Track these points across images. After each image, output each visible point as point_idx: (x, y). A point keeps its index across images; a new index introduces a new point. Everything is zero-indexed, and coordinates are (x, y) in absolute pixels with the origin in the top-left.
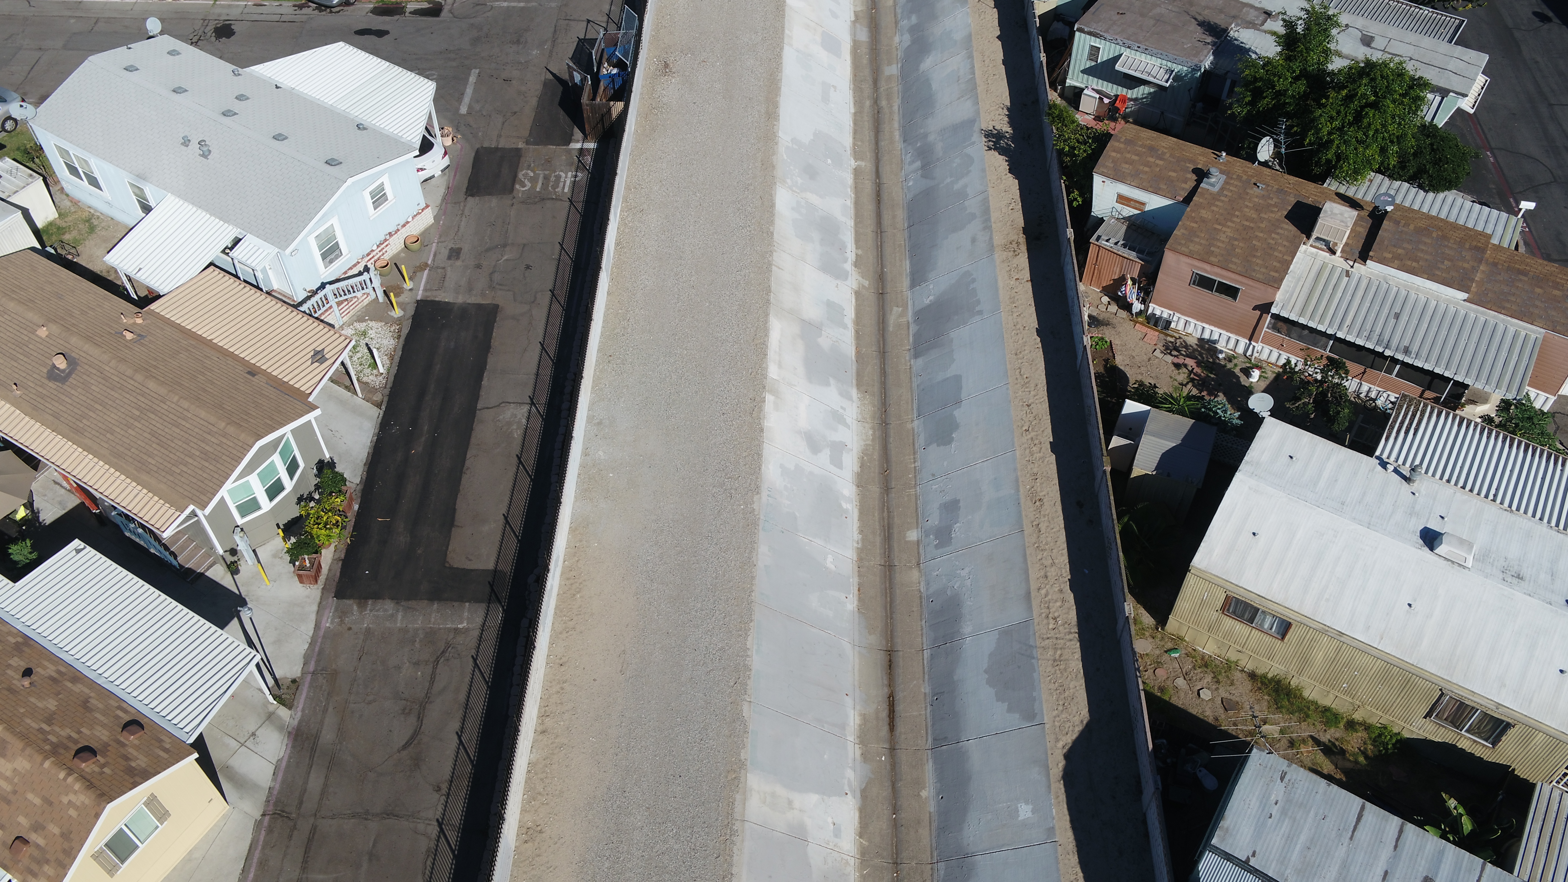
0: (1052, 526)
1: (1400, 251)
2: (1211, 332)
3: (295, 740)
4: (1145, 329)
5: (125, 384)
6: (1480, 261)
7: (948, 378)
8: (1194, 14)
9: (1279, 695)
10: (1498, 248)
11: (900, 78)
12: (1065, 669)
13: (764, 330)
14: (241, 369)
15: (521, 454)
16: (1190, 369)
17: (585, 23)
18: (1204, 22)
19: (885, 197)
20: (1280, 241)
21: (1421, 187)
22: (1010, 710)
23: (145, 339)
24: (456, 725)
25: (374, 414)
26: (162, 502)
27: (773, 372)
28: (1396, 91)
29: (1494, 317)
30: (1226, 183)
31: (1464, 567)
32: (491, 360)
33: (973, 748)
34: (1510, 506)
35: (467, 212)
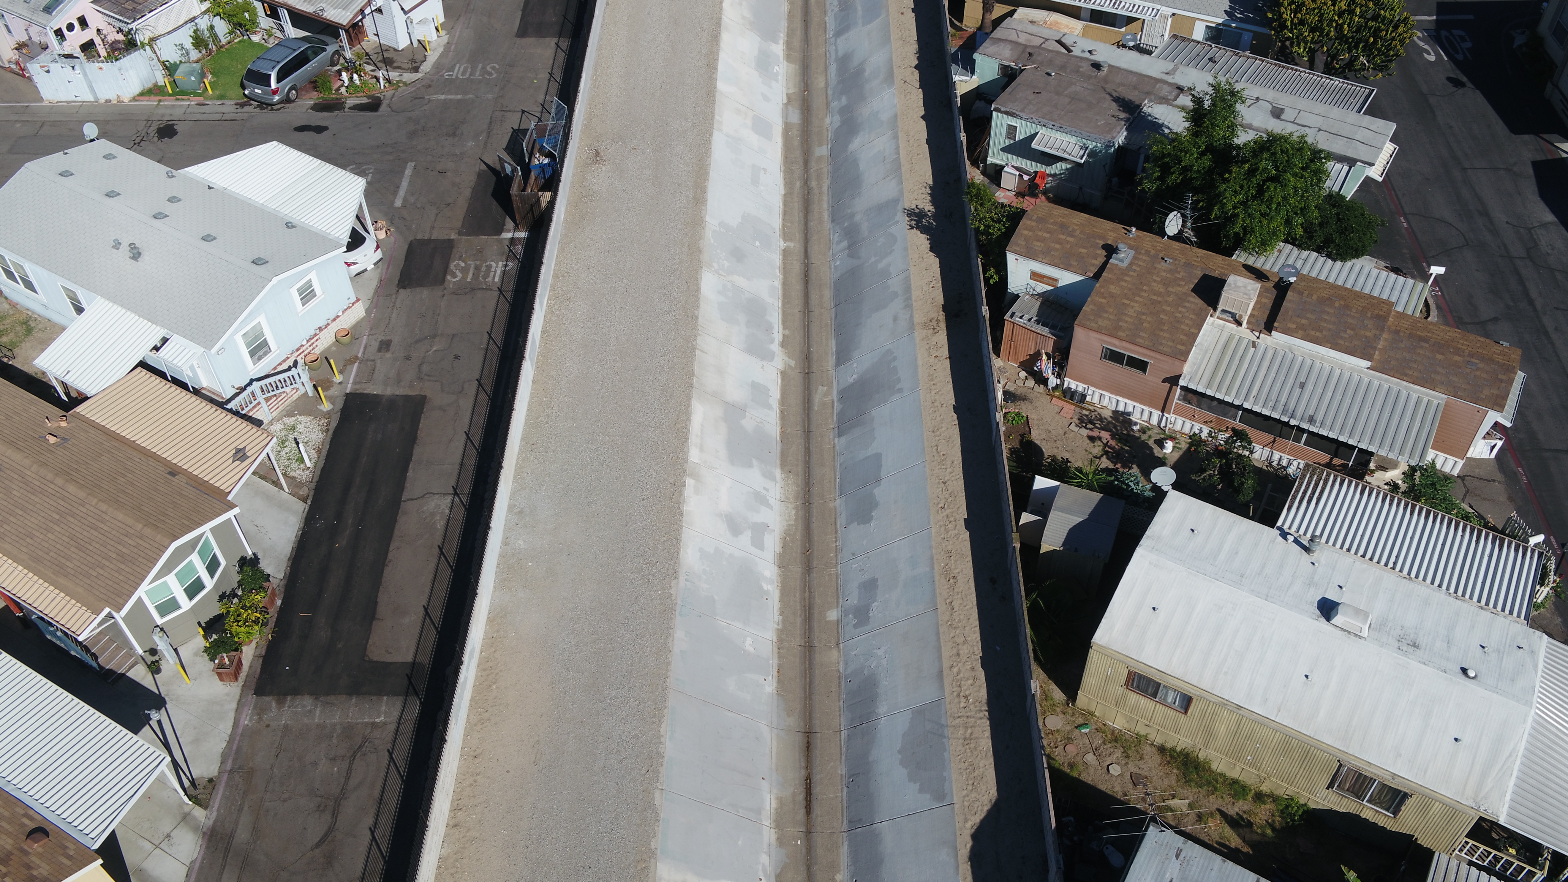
0: (965, 604)
1: (1304, 321)
2: (1125, 404)
3: (210, 840)
4: (1061, 403)
5: (46, 488)
6: (1382, 329)
7: (869, 457)
8: (1108, 90)
9: (1187, 769)
10: (1402, 315)
11: (830, 159)
12: (975, 748)
13: (686, 414)
14: (163, 469)
15: (443, 545)
16: (1105, 441)
17: (520, 114)
18: (1119, 98)
19: (813, 276)
20: (1187, 314)
21: (1329, 256)
22: (921, 790)
23: (69, 442)
24: (369, 821)
25: (300, 508)
26: (79, 605)
27: (694, 455)
28: (1295, 165)
29: (1397, 384)
30: (1135, 258)
31: (1360, 637)
32: (417, 451)
33: (886, 829)
34: (1409, 574)
35: (398, 305)
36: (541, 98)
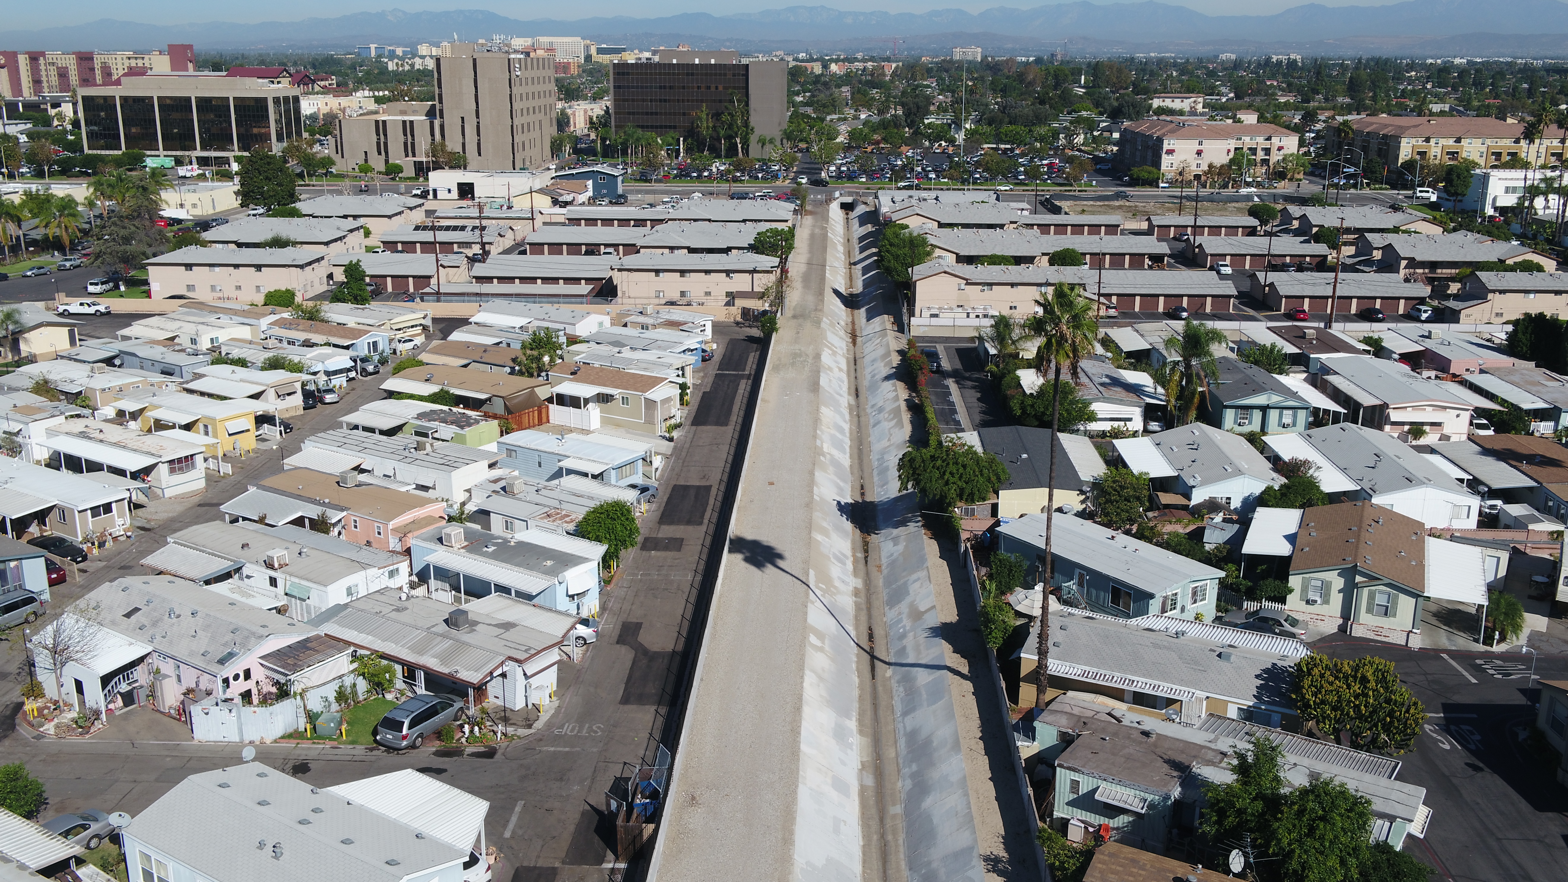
8: (1159, 754)
11: (904, 816)
17: (622, 765)
18: (1169, 760)
36: (641, 753)
